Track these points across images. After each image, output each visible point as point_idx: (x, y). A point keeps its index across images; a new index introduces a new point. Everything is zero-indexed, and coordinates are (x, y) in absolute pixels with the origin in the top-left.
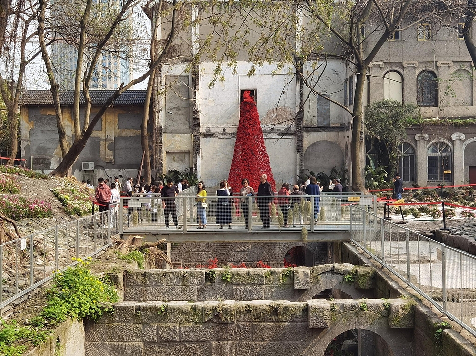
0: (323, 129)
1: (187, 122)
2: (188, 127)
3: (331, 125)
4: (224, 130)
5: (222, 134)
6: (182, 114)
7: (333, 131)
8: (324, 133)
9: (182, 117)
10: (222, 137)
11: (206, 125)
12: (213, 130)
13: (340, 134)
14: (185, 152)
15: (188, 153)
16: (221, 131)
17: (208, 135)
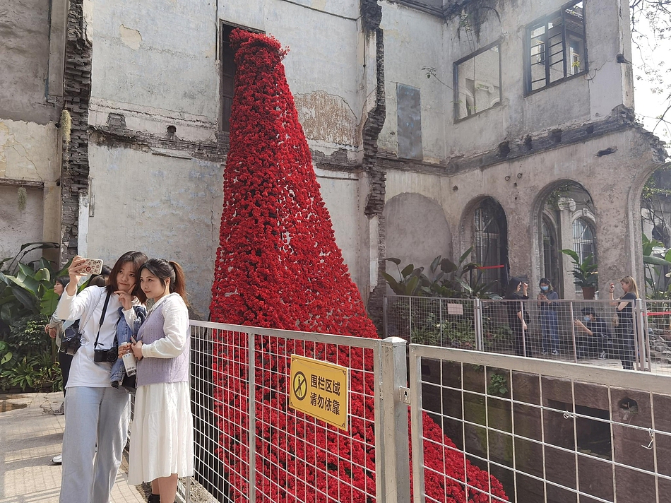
0: (411, 164)
1: (39, 82)
2: (39, 97)
3: (425, 160)
4: (172, 129)
5: (164, 142)
6: (20, 51)
7: (430, 173)
8: (415, 175)
9: (19, 60)
10: (162, 151)
11: (110, 103)
12: (134, 124)
13: (444, 181)
14: (23, 184)
15: (37, 189)
16: (160, 130)
17: (116, 137)
